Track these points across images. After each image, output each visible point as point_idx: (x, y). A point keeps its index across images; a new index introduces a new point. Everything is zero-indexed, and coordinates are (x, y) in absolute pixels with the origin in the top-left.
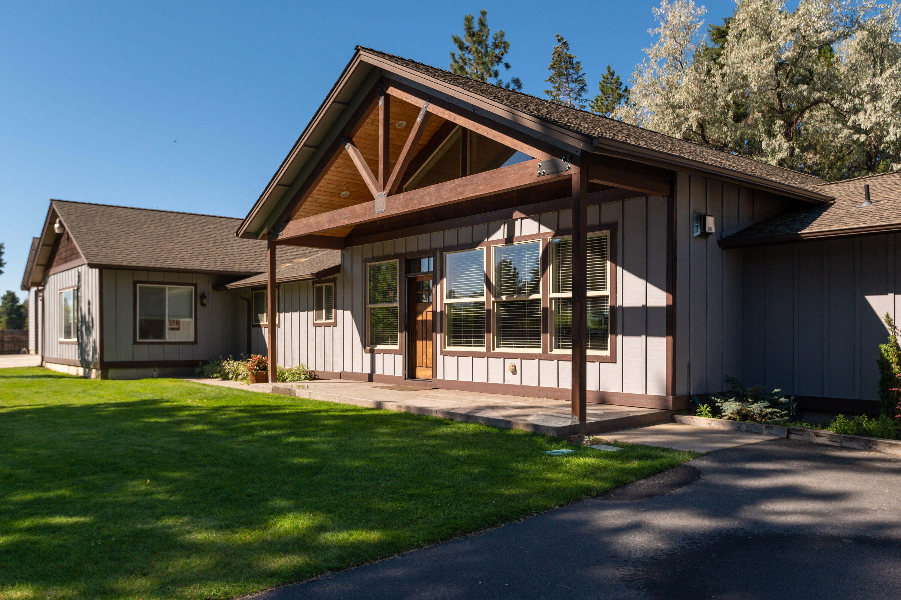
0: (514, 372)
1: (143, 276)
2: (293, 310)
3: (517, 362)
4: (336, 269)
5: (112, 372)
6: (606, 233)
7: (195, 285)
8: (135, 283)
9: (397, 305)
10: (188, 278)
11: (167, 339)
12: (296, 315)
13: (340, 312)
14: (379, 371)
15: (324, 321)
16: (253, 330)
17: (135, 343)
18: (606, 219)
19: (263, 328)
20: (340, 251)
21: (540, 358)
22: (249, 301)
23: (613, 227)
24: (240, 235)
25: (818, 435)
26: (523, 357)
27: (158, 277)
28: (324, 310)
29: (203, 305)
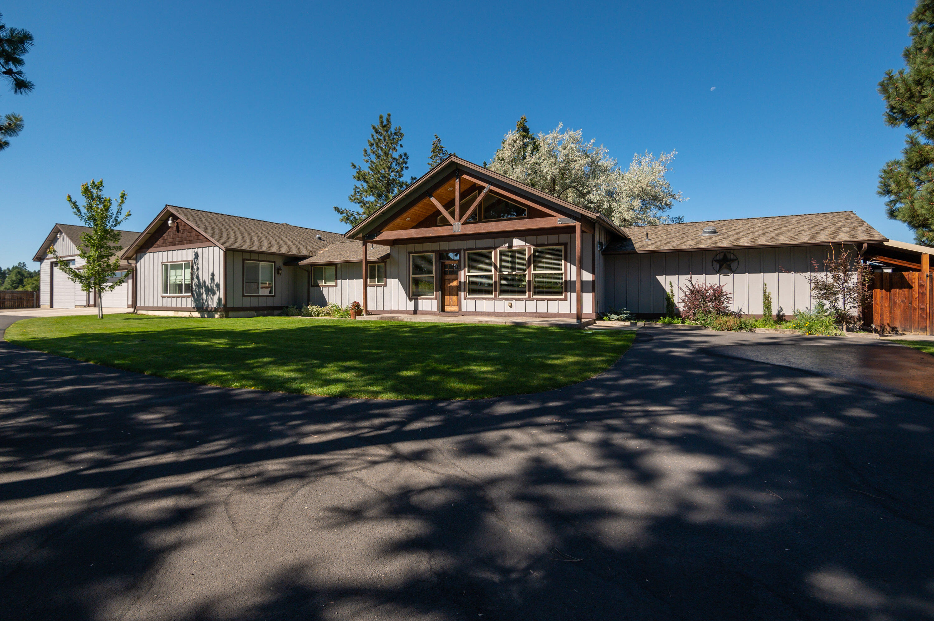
0: (511, 306)
1: (247, 256)
2: (349, 278)
3: (513, 302)
4: (388, 256)
5: (231, 314)
6: (563, 247)
7: (275, 262)
8: (244, 260)
9: (433, 275)
10: (270, 258)
11: (260, 294)
12: (352, 282)
13: (389, 280)
14: (420, 309)
15: (376, 283)
16: (312, 289)
17: (243, 296)
18: (562, 241)
19: (321, 288)
20: (389, 247)
21: (526, 299)
22: (308, 272)
23: (566, 244)
24: (346, 237)
25: (656, 325)
26: (516, 299)
27: (256, 257)
28: (376, 279)
29: (278, 273)
